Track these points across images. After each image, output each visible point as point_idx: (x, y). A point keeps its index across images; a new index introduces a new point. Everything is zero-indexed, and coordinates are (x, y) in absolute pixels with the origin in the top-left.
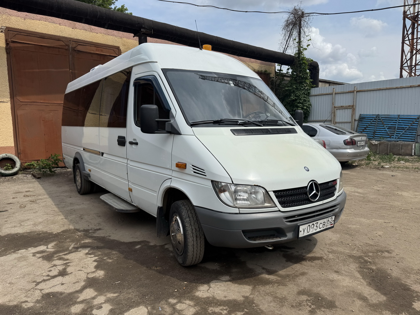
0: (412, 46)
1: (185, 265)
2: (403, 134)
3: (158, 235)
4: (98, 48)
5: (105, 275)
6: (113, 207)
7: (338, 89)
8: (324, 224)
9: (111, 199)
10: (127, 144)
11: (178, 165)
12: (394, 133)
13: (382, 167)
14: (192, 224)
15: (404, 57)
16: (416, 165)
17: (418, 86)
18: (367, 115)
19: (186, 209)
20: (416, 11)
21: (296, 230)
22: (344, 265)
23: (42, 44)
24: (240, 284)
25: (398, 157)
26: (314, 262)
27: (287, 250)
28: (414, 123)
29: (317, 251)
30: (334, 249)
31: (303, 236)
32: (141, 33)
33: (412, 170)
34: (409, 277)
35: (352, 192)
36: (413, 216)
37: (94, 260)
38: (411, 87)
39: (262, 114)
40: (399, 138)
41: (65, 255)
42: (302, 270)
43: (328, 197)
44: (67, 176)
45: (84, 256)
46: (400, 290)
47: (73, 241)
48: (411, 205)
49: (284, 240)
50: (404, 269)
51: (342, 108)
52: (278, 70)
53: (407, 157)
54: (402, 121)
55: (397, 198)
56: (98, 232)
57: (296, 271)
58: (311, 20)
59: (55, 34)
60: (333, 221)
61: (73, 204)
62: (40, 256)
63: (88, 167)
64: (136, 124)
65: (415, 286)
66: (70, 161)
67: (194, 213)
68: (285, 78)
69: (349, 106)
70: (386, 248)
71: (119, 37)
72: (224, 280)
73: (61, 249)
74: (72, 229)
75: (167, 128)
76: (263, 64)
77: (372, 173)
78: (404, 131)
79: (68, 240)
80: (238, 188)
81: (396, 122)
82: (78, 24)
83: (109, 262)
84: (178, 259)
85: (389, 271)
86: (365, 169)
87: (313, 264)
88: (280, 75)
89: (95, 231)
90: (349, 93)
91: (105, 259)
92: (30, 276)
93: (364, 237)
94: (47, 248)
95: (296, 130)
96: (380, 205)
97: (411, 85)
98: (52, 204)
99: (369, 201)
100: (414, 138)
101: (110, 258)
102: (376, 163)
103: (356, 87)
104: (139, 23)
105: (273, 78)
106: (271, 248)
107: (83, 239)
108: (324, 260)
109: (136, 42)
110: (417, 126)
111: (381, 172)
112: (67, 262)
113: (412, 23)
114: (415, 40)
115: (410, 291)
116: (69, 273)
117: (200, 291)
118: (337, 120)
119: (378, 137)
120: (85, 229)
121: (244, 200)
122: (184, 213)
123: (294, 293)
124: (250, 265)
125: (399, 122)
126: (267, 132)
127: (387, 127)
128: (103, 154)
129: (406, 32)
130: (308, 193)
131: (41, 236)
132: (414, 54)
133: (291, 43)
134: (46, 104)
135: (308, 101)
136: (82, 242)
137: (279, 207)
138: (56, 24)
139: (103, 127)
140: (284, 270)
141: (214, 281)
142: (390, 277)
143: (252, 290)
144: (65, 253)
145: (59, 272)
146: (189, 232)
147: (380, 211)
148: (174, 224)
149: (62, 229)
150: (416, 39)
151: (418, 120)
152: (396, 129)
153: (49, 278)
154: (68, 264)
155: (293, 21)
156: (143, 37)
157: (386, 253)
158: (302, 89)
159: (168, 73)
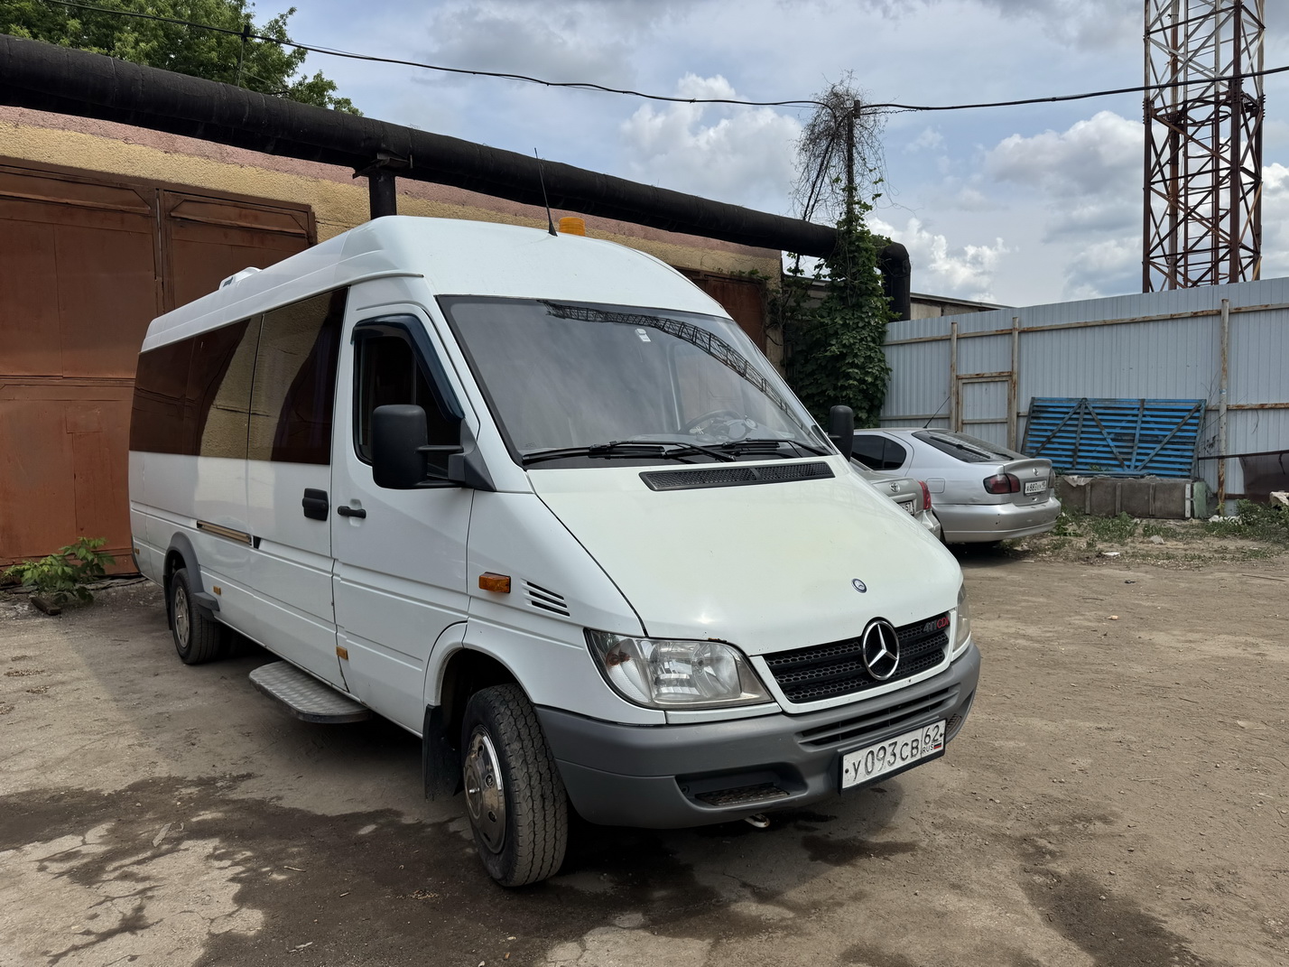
0: (1173, 196)
1: (512, 884)
2: (1157, 455)
3: (426, 792)
4: (244, 211)
5: (266, 925)
6: (289, 707)
7: (968, 323)
8: (915, 744)
9: (282, 682)
10: (333, 513)
11: (485, 583)
12: (1131, 453)
13: (1100, 555)
14: (530, 759)
15: (1153, 230)
16: (1194, 546)
17: (1191, 317)
18: (1052, 400)
19: (512, 715)
20: (1181, 99)
21: (834, 767)
22: (978, 866)
23: (69, 201)
24: (674, 935)
25: (1145, 522)
26: (892, 858)
27: (813, 824)
28: (1186, 424)
29: (904, 826)
30: (951, 817)
31: (855, 784)
32: (378, 166)
33: (1183, 564)
34: (1159, 895)
35: (1009, 635)
36: (1181, 707)
37: (230, 877)
38: (1173, 318)
39: (735, 419)
40: (1145, 467)
41: (139, 863)
42: (857, 885)
43: (925, 664)
44: (145, 606)
45: (201, 866)
46: (1133, 934)
47: (163, 818)
48: (1174, 674)
49: (801, 800)
50: (1147, 871)
51: (979, 379)
52: (789, 270)
53: (1172, 523)
54: (1152, 416)
55: (1137, 653)
56: (243, 785)
57: (840, 888)
58: (883, 123)
59: (110, 171)
60: (941, 736)
61: (165, 696)
62: (61, 871)
63: (210, 579)
64: (361, 457)
65: (1176, 921)
66: (154, 558)
67: (534, 726)
68: (812, 293)
69: (1000, 375)
70: (1098, 807)
71: (309, 178)
72: (626, 925)
73: (127, 845)
74: (161, 778)
75: (454, 471)
76: (744, 254)
77: (1070, 576)
78: (1158, 446)
79: (149, 816)
80: (664, 650)
81: (1136, 422)
82: (181, 140)
83: (278, 883)
84: (490, 867)
85: (1103, 881)
86: (1051, 562)
87: (888, 865)
88: (795, 283)
89: (234, 781)
90: (999, 337)
91: (266, 873)
92: (29, 936)
93: (1037, 775)
94: (84, 843)
95: (830, 469)
96: (1087, 676)
97: (1173, 313)
98: (97, 698)
99: (1057, 664)
100: (1189, 467)
101: (280, 870)
102: (1082, 544)
103: (1017, 320)
104: (369, 138)
105: (778, 292)
106: (762, 825)
107: (195, 811)
108: (920, 852)
109: (361, 190)
110: (1196, 431)
111: (1094, 571)
112: (147, 884)
113: (1170, 133)
114: (1181, 182)
115: (1160, 936)
116: (150, 922)
117: (553, 964)
118: (968, 415)
119: (1086, 464)
120: (204, 776)
121: (681, 683)
122: (505, 727)
123: (830, 958)
124: (704, 877)
125: (1144, 419)
126: (746, 477)
127: (1112, 436)
128: (257, 541)
129: (1154, 159)
130: (865, 656)
131: (62, 803)
132: (1181, 222)
133: (826, 189)
134: (79, 382)
135: (880, 361)
136: (194, 820)
137: (784, 702)
138: (115, 141)
139: (260, 459)
140: (803, 888)
141: (597, 930)
142: (1105, 896)
143: (710, 952)
144: (141, 856)
145: (123, 920)
146: (521, 785)
147: (1089, 693)
148: (476, 759)
149: (132, 779)
150: (1183, 179)
151: (1197, 414)
152: (1136, 441)
153: (92, 938)
154: (149, 894)
155: (829, 128)
156: (382, 179)
157: (1099, 824)
158: (861, 325)
159: (456, 310)
